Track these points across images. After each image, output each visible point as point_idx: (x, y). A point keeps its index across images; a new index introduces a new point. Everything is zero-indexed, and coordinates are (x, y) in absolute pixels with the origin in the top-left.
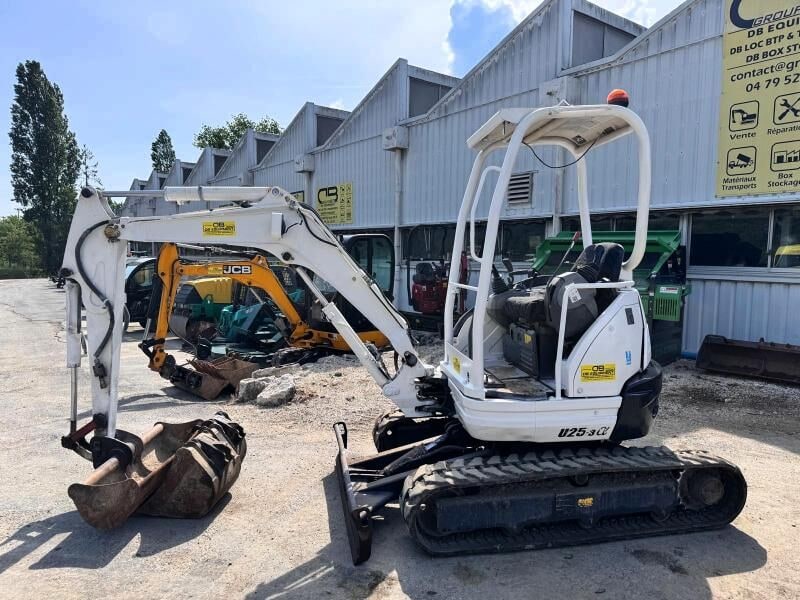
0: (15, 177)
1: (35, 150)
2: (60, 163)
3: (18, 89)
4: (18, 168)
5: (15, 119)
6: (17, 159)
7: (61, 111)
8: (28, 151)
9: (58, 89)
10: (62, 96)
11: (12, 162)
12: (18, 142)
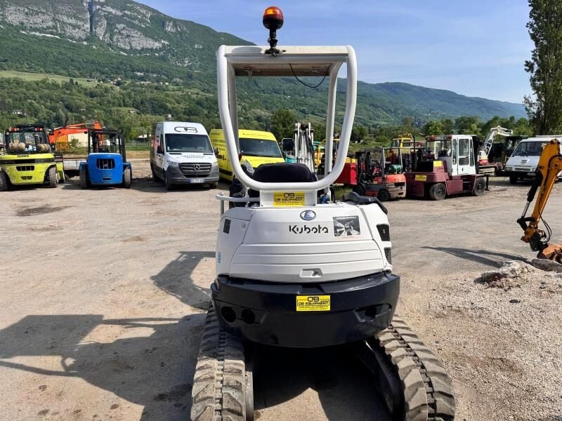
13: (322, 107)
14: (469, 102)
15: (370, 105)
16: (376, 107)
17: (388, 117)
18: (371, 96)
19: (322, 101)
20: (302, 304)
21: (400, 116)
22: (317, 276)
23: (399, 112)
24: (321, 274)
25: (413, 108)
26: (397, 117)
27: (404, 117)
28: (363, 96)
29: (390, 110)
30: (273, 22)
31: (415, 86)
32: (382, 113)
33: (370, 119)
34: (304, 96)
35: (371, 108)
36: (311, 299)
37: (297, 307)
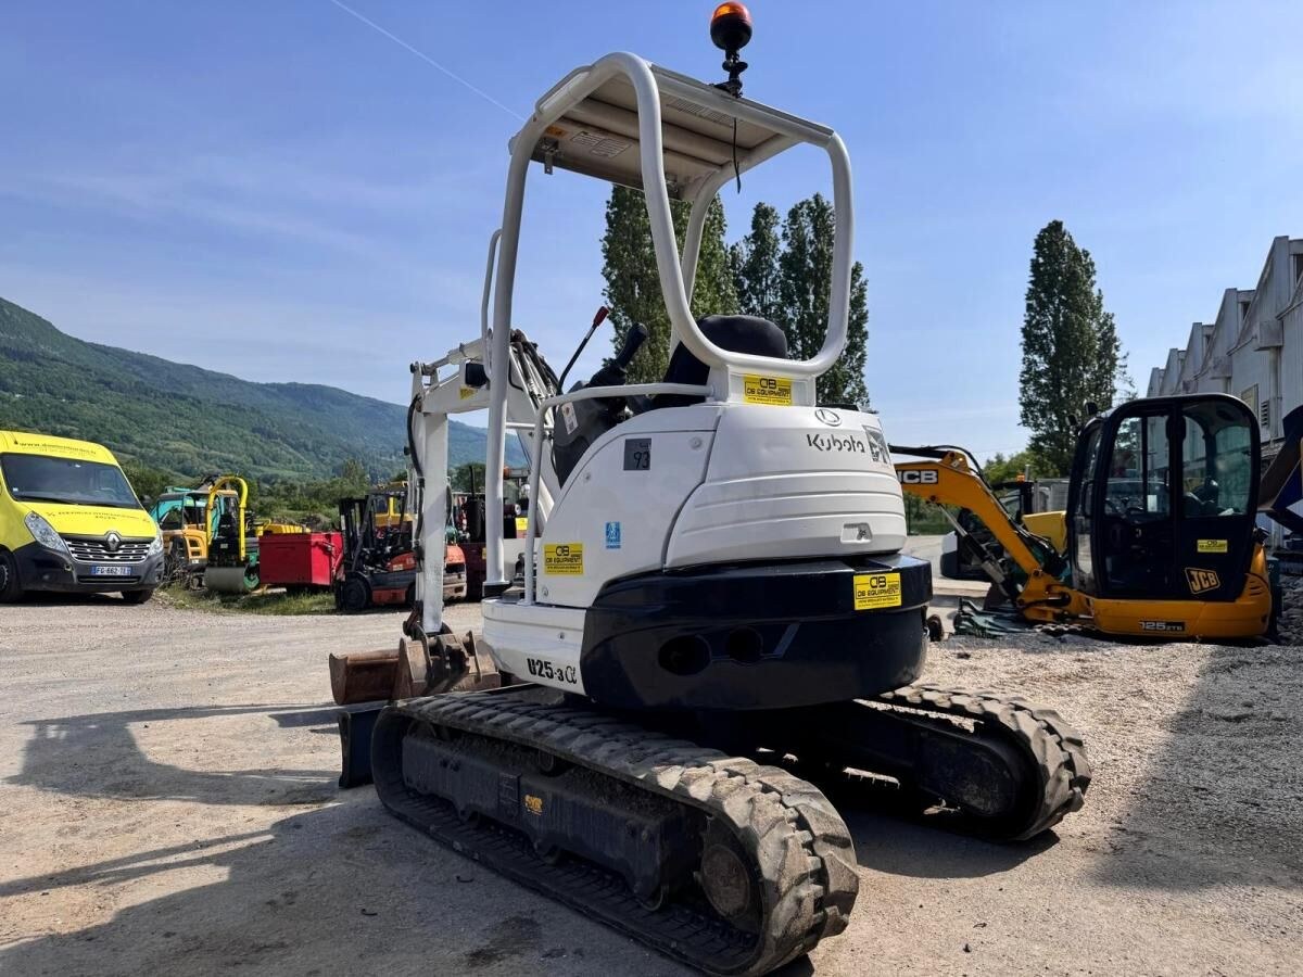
0: (1024, 391)
1: (1053, 349)
2: (1087, 363)
3: (1035, 266)
4: (1030, 377)
5: (1029, 307)
6: (1030, 364)
7: (1092, 284)
8: (1043, 351)
9: (1087, 254)
10: (1092, 264)
11: (1023, 367)
12: (1032, 341)
13: (123, 427)
14: (474, 437)
15: (254, 430)
16: (270, 436)
17: (298, 461)
18: (253, 410)
19: (123, 414)
20: (863, 593)
21: (327, 460)
22: (863, 540)
23: (325, 449)
24: (870, 536)
25: (358, 443)
26: (322, 461)
27: (339, 462)
28: (234, 408)
29: (306, 447)
30: (731, 32)
31: (357, 397)
32: (286, 452)
33: (255, 463)
34: (68, 397)
35: (258, 438)
36: (874, 582)
37: (856, 601)
